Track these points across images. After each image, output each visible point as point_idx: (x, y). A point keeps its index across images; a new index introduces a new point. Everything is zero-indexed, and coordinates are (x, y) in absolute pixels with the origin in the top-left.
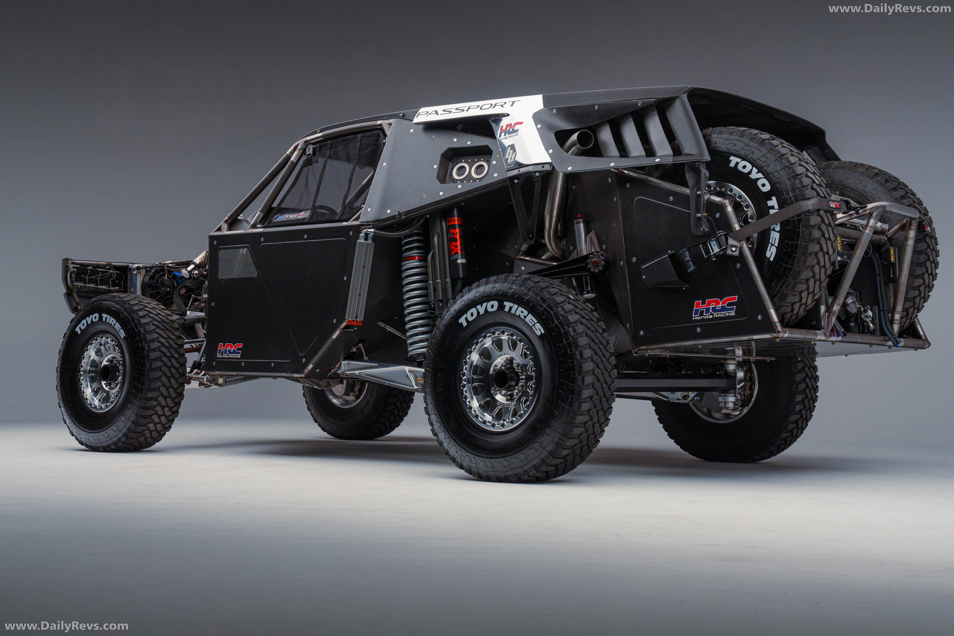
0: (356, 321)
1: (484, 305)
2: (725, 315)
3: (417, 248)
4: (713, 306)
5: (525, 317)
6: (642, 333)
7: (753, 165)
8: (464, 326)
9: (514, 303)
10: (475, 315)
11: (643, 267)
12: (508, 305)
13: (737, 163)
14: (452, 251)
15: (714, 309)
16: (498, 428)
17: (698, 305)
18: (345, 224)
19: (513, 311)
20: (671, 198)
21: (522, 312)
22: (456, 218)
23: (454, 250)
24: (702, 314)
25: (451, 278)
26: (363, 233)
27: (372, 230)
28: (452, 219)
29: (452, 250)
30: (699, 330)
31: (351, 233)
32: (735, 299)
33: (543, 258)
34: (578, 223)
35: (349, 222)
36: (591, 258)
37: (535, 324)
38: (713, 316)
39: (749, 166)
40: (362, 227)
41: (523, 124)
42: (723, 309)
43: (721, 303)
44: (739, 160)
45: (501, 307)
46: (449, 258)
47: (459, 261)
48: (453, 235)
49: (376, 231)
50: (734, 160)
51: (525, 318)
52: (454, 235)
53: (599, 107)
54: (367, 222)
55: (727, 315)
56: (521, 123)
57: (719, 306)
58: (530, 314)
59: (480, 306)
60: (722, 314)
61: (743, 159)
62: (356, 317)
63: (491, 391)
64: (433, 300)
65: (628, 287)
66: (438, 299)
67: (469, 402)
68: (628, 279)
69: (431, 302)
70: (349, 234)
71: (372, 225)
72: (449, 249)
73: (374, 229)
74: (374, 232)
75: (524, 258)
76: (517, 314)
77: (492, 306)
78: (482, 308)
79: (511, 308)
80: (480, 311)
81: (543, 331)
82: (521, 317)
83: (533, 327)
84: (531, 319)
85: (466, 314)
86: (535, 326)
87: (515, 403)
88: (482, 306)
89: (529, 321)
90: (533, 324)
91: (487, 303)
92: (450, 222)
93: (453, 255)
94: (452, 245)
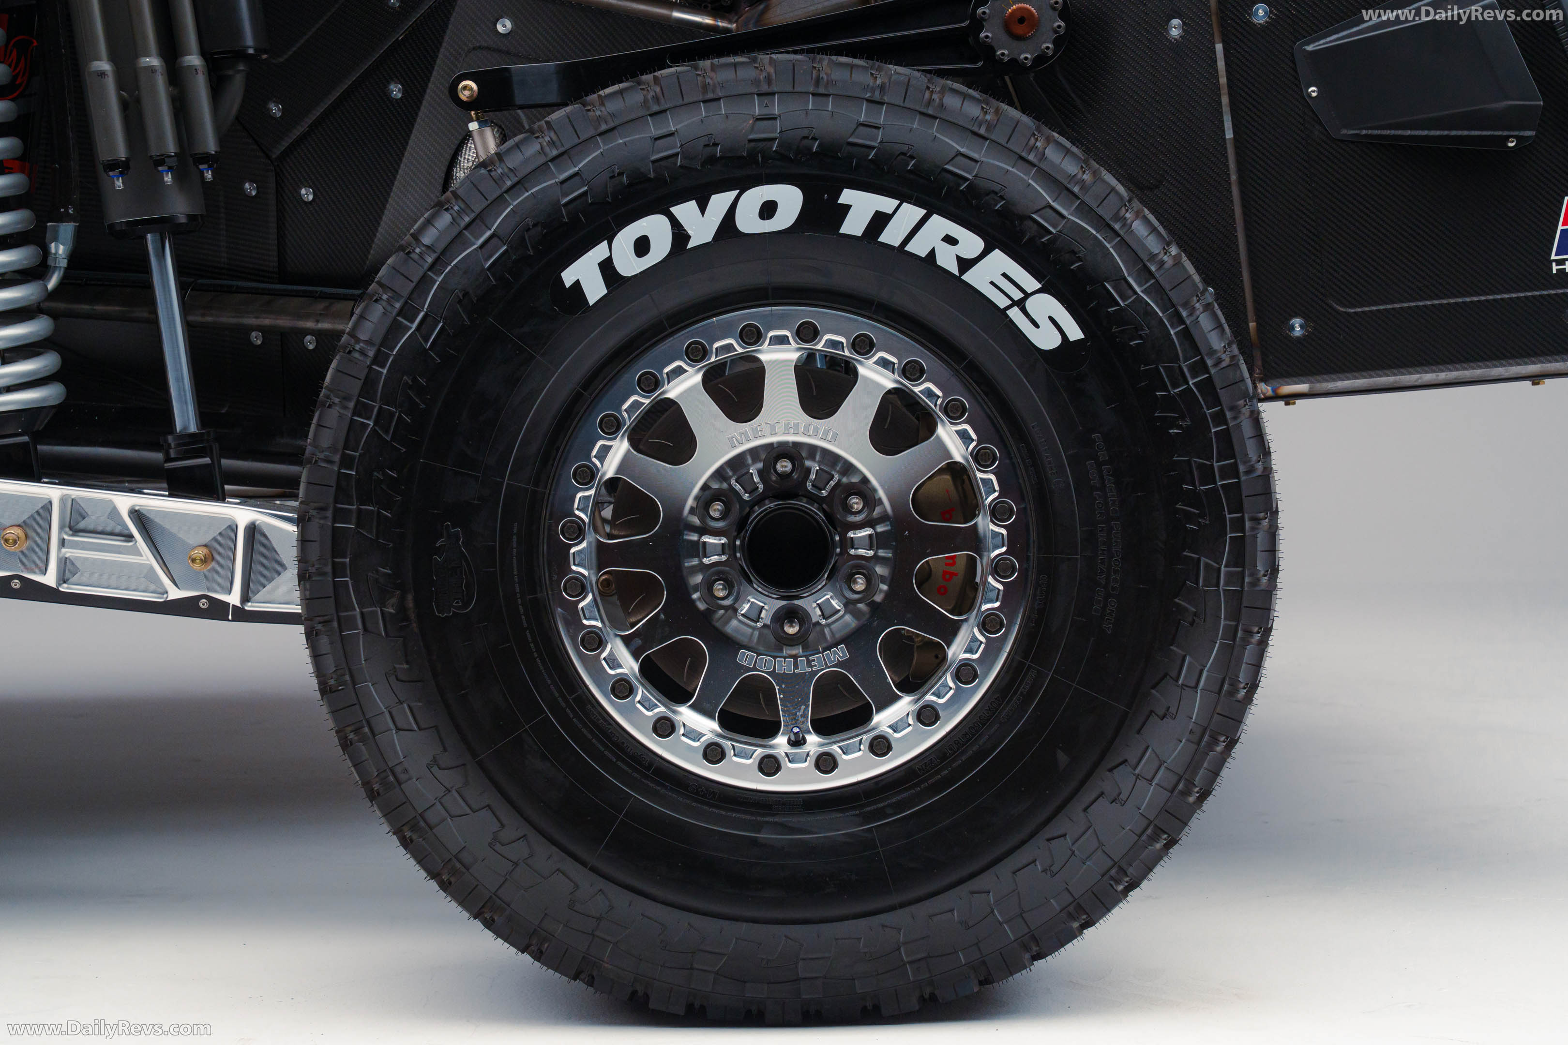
1: (720, 202)
5: (965, 264)
6: (1297, 326)
8: (591, 302)
9: (903, 198)
10: (661, 248)
11: (1309, 47)
12: (860, 205)
16: (798, 776)
19: (891, 236)
21: (950, 240)
25: (204, 51)
37: (1027, 295)
45: (821, 214)
51: (962, 273)
58: (996, 252)
59: (693, 204)
63: (693, 602)
64: (122, 153)
65: (1229, 135)
66: (154, 152)
67: (613, 662)
68: (1225, 100)
69: (113, 165)
76: (919, 247)
77: (768, 210)
78: (703, 215)
79: (880, 220)
80: (690, 232)
81: (1075, 333)
82: (940, 261)
83: (1016, 309)
84: (1005, 275)
85: (605, 243)
86: (1029, 304)
87: (841, 653)
88: (703, 209)
89: (992, 283)
90: (1017, 295)
91: (738, 191)
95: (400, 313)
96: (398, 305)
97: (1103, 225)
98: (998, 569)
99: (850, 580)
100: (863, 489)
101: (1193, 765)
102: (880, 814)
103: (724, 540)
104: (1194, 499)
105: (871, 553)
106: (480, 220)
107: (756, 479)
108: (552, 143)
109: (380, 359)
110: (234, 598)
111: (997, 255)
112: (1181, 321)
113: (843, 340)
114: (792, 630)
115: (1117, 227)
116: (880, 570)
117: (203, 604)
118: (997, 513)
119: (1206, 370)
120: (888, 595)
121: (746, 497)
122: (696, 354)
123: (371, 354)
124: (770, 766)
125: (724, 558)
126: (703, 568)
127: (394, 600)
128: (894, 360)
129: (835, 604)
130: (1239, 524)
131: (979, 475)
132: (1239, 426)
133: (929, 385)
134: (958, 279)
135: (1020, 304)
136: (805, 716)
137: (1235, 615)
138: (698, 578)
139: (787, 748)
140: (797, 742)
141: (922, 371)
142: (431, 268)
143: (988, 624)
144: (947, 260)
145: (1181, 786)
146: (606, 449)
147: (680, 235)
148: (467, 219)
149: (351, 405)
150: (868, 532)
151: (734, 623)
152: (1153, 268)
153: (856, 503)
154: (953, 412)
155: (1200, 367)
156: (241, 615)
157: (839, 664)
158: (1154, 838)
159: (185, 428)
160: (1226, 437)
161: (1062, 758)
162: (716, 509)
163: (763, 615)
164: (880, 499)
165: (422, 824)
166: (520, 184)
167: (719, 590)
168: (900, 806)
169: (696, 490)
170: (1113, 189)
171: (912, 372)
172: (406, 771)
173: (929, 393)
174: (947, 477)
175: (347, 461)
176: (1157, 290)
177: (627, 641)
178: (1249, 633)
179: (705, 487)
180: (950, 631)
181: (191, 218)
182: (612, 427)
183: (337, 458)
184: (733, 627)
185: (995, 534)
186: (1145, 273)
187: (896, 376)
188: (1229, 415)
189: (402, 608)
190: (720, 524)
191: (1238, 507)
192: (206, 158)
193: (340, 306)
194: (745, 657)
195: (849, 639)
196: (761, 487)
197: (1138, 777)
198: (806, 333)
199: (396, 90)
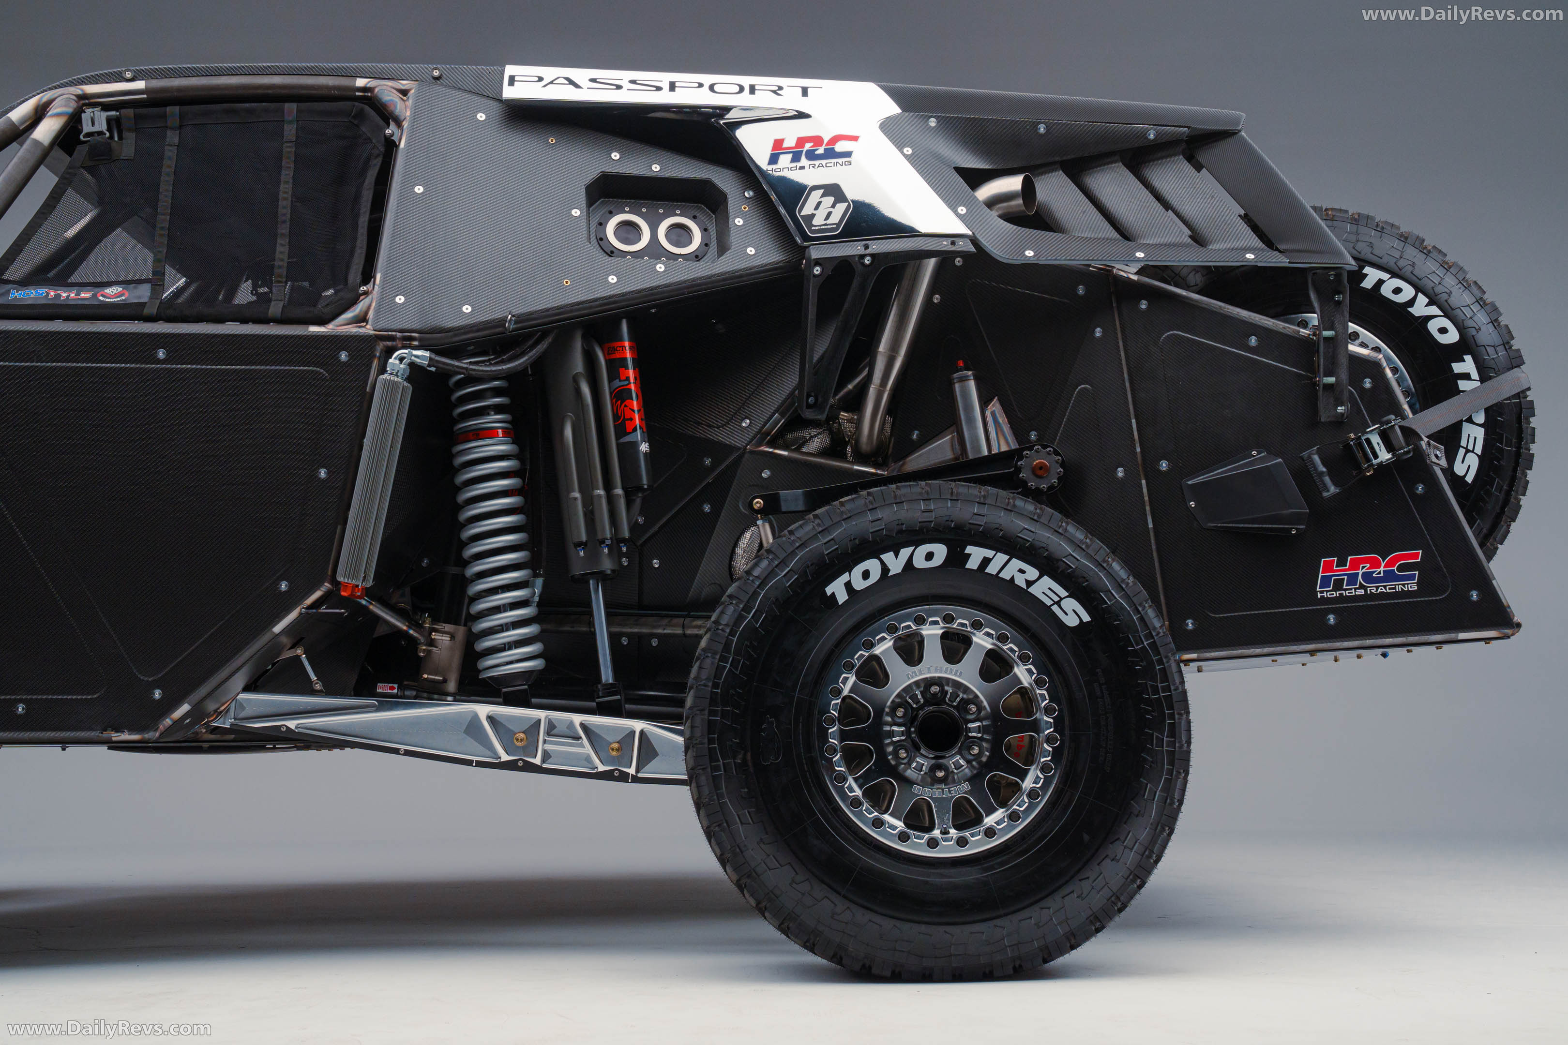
0: (362, 587)
1: (905, 553)
2: (1395, 588)
3: (498, 409)
4: (1364, 570)
5: (1029, 583)
6: (1190, 624)
7: (1418, 289)
8: (840, 603)
9: (998, 550)
10: (875, 576)
11: (1190, 483)
12: (976, 554)
13: (1380, 282)
14: (624, 424)
15: (1367, 577)
16: (948, 849)
17: (1328, 567)
18: (314, 329)
19: (992, 569)
20: (1253, 341)
21: (1022, 571)
22: (627, 344)
24: (1338, 585)
25: (623, 488)
26: (395, 359)
27: (426, 354)
28: (618, 344)
30: (1331, 619)
31: (344, 356)
32: (1416, 556)
34: (963, 379)
35: (330, 326)
36: (1027, 457)
37: (1061, 599)
38: (1366, 591)
39: (1408, 291)
40: (385, 343)
41: (860, 139)
42: (1389, 576)
43: (1383, 565)
44: (1385, 276)
45: (957, 558)
47: (643, 448)
48: (626, 382)
49: (432, 357)
50: (1372, 275)
51: (1028, 588)
52: (629, 383)
53: (1048, 129)
54: (401, 331)
55: (1399, 588)
56: (855, 138)
57: (1379, 570)
58: (1045, 577)
59: (891, 554)
60: (1388, 587)
61: (1394, 275)
62: (365, 578)
63: (888, 760)
64: (584, 538)
65: (1151, 525)
66: (600, 537)
67: (851, 790)
68: (1148, 508)
69: (579, 544)
70: (338, 357)
71: (420, 340)
72: (616, 417)
73: (427, 350)
74: (431, 359)
75: (771, 450)
76: (1006, 575)
77: (930, 556)
78: (897, 558)
79: (986, 561)
80: (890, 568)
81: (1086, 618)
82: (1017, 582)
83: (1056, 606)
84: (1050, 589)
85: (847, 574)
86: (1063, 603)
87: (966, 786)
88: (897, 556)
89: (1043, 593)
90: (1056, 599)
91: (914, 547)
92: (616, 352)
93: (628, 431)
94: (626, 406)
95: (743, 610)
96: (741, 606)
97: (1099, 565)
98: (1049, 740)
99: (969, 748)
100: (975, 700)
101: (1153, 841)
102: (992, 868)
103: (903, 729)
104: (1149, 702)
105: (980, 735)
106: (783, 563)
107: (920, 697)
108: (819, 525)
109: (732, 633)
110: (632, 771)
111: (1046, 578)
112: (1139, 612)
113: (967, 622)
114: (940, 774)
115: (1105, 565)
116: (985, 744)
117: (616, 774)
118: (1048, 711)
119: (1153, 637)
120: (989, 757)
121: (915, 706)
122: (892, 629)
123: (728, 631)
124: (933, 843)
125: (903, 738)
126: (893, 743)
127: (740, 756)
128: (993, 632)
129: (962, 762)
130: (1172, 716)
131: (1038, 691)
132: (1170, 666)
133: (1011, 645)
134: (1026, 591)
135: (1058, 603)
136: (948, 819)
137: (1172, 763)
138: (890, 749)
139: (940, 836)
140: (945, 832)
141: (1008, 638)
142: (759, 587)
143: (1044, 769)
144: (1020, 581)
145: (1147, 853)
146: (846, 679)
147: (885, 569)
148: (776, 563)
149: (718, 657)
150: (978, 724)
151: (909, 771)
152: (1124, 586)
153: (973, 708)
154: (1024, 659)
155: (1149, 636)
156: (636, 780)
157: (965, 793)
158: (1133, 881)
159: (607, 680)
160: (1164, 671)
161: (1086, 837)
162: (900, 712)
163: (924, 768)
164: (985, 706)
165: (754, 874)
166: (803, 545)
167: (903, 754)
168: (1002, 864)
169: (889, 703)
170: (1102, 547)
171: (1002, 638)
172: (745, 846)
173: (1011, 650)
174: (1018, 696)
175: (715, 685)
176: (1127, 597)
177: (856, 780)
178: (1179, 773)
179: (893, 701)
180: (1023, 775)
181: (613, 571)
182: (849, 667)
183: (710, 684)
184: (910, 773)
185: (1047, 722)
186: (1120, 588)
187: (995, 641)
188: (1164, 660)
189: (744, 760)
190: (901, 720)
191: (1171, 707)
192: (624, 541)
193: (675, 621)
194: (916, 789)
195: (970, 780)
196: (922, 701)
197: (1125, 847)
198: (949, 619)
199: (707, 508)
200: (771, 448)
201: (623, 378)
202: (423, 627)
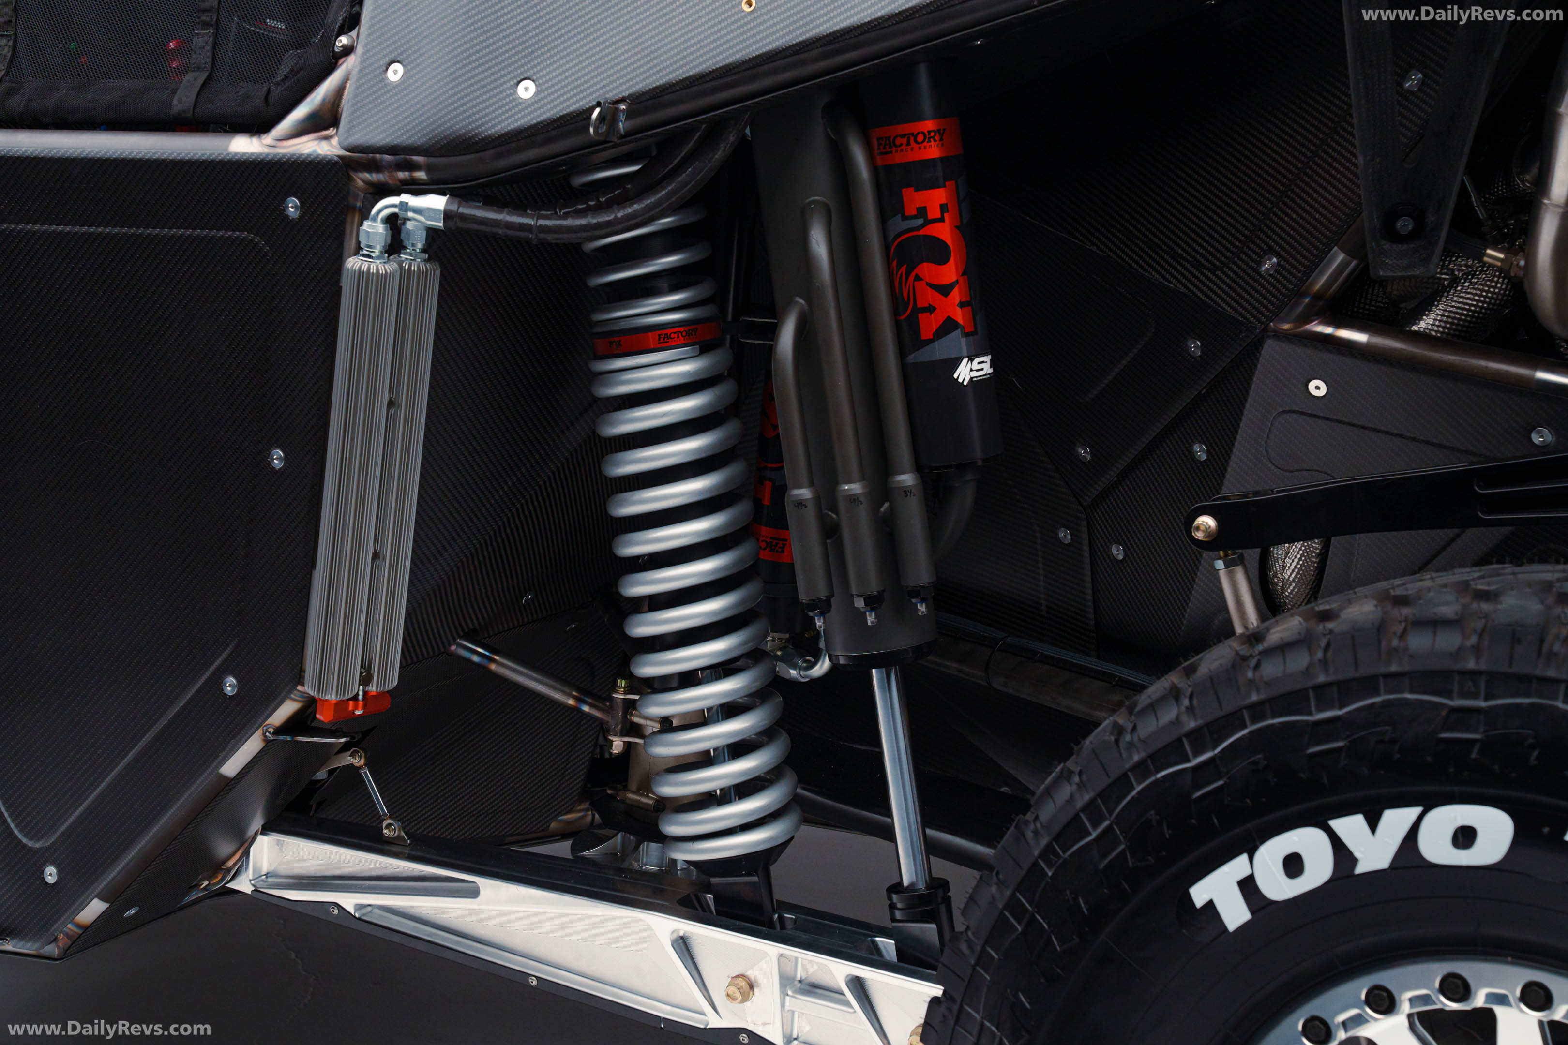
0: (365, 693)
1: (1397, 820)
3: (675, 279)
8: (1231, 927)
10: (1318, 870)
14: (922, 317)
18: (240, 144)
23: (930, 309)
25: (919, 468)
26: (374, 219)
27: (437, 202)
29: (917, 310)
31: (292, 207)
33: (1425, 324)
35: (268, 139)
40: (362, 178)
45: (1544, 851)
46: (902, 354)
47: (965, 372)
48: (920, 221)
49: (454, 208)
52: (928, 222)
54: (392, 150)
59: (1359, 818)
62: (366, 680)
64: (822, 591)
69: (813, 606)
70: (284, 210)
71: (429, 169)
72: (897, 304)
73: (442, 193)
74: (448, 215)
75: (1329, 330)
77: (1464, 837)
78: (1374, 831)
80: (1357, 854)
85: (1244, 857)
88: (1373, 824)
91: (1421, 809)
92: (894, 149)
93: (923, 338)
94: (918, 278)
96: (1006, 894)
108: (1191, 711)
122: (1380, 1003)
123: (977, 949)
147: (1344, 857)
148: (1086, 798)
149: (955, 1009)
159: (913, 883)
166: (1150, 762)
192: (917, 591)
198: (1535, 999)
199: (1200, 452)
200: (1328, 323)
201: (911, 211)
202: (611, 699)
